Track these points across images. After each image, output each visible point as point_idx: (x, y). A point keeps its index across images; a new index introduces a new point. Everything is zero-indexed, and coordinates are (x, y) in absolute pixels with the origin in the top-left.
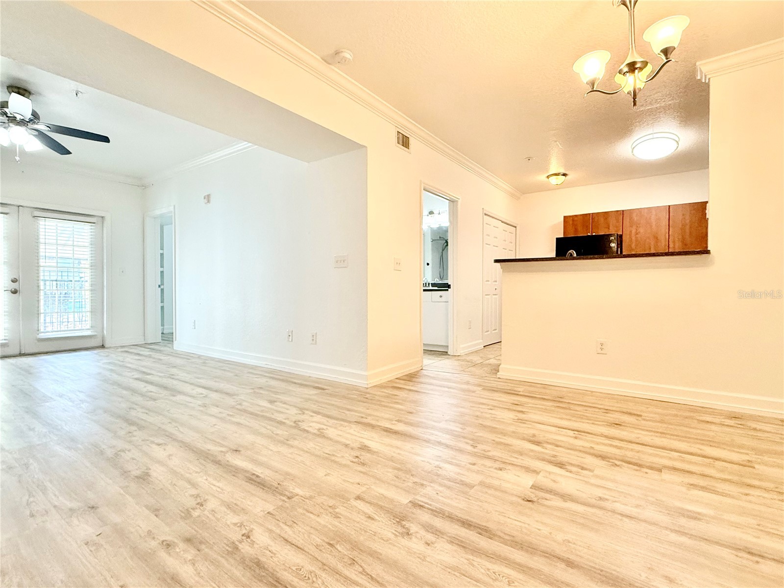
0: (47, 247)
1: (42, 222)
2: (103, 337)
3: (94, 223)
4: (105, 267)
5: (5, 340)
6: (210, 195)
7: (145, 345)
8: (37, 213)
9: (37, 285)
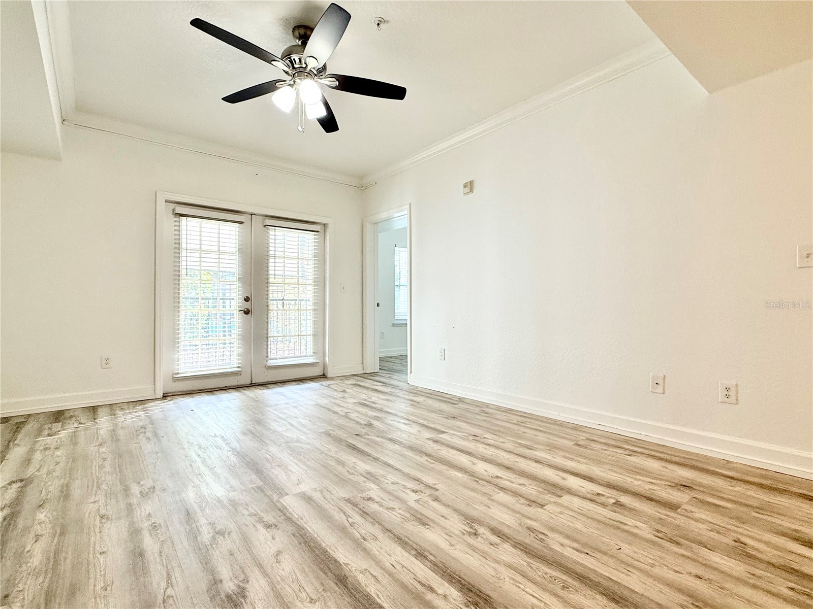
0: (277, 261)
1: (272, 231)
2: (324, 365)
3: (318, 232)
4: (328, 283)
5: (239, 367)
6: (473, 181)
7: (365, 376)
8: (269, 222)
9: (266, 304)
